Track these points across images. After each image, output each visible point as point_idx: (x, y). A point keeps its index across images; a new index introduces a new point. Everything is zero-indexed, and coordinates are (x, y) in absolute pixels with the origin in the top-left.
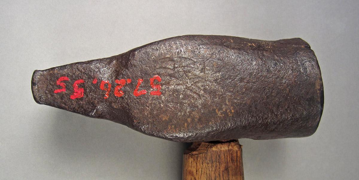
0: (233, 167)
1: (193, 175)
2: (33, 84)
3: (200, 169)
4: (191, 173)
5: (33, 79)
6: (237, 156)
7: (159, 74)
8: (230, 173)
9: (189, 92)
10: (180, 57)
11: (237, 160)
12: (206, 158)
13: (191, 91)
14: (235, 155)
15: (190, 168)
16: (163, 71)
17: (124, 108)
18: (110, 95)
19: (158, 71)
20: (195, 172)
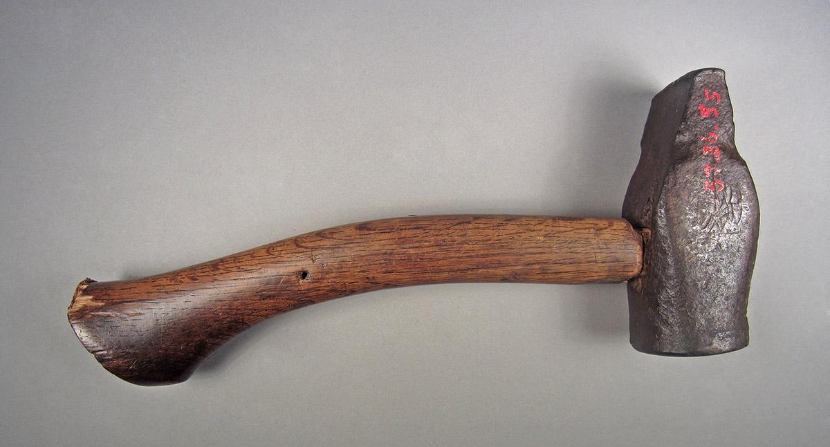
0: (617, 268)
1: (610, 226)
2: (714, 69)
3: (617, 233)
4: (611, 225)
5: (718, 69)
6: (628, 272)
7: (725, 189)
8: (612, 264)
9: (708, 217)
10: (741, 209)
11: (624, 271)
12: (628, 239)
13: (709, 220)
14: (630, 269)
15: (615, 223)
16: (728, 192)
17: (691, 155)
18: (704, 141)
19: (728, 188)
20: (613, 228)
